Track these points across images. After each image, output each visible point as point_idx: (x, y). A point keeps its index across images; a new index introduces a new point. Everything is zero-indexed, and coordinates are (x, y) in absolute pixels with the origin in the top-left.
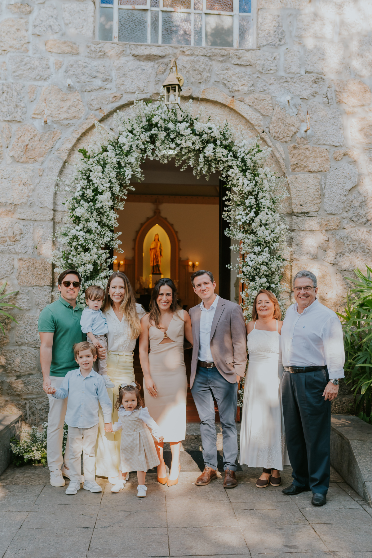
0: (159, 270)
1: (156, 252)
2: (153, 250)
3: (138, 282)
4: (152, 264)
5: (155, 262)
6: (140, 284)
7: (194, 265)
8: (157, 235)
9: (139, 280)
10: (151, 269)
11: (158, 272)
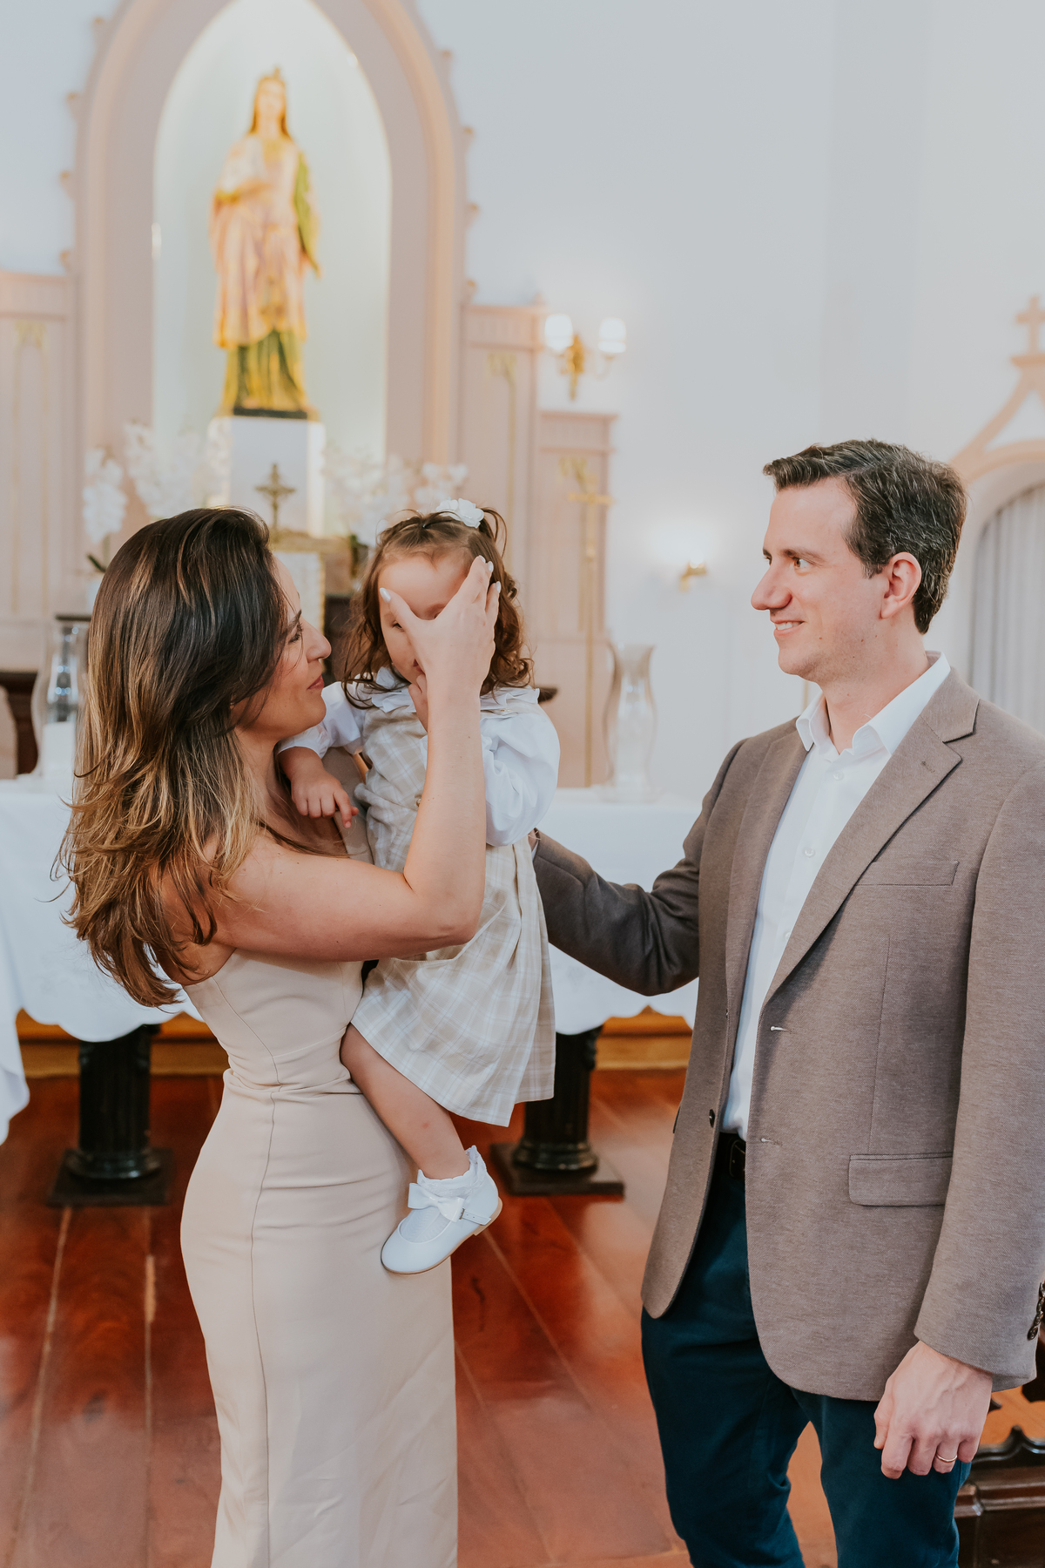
0: (289, 381)
1: (268, 225)
2: (243, 210)
3: (114, 471)
4: (233, 335)
5: (253, 311)
6: (128, 487)
7: (576, 358)
8: (276, 76)
9: (111, 452)
10: (223, 364)
11: (280, 401)
